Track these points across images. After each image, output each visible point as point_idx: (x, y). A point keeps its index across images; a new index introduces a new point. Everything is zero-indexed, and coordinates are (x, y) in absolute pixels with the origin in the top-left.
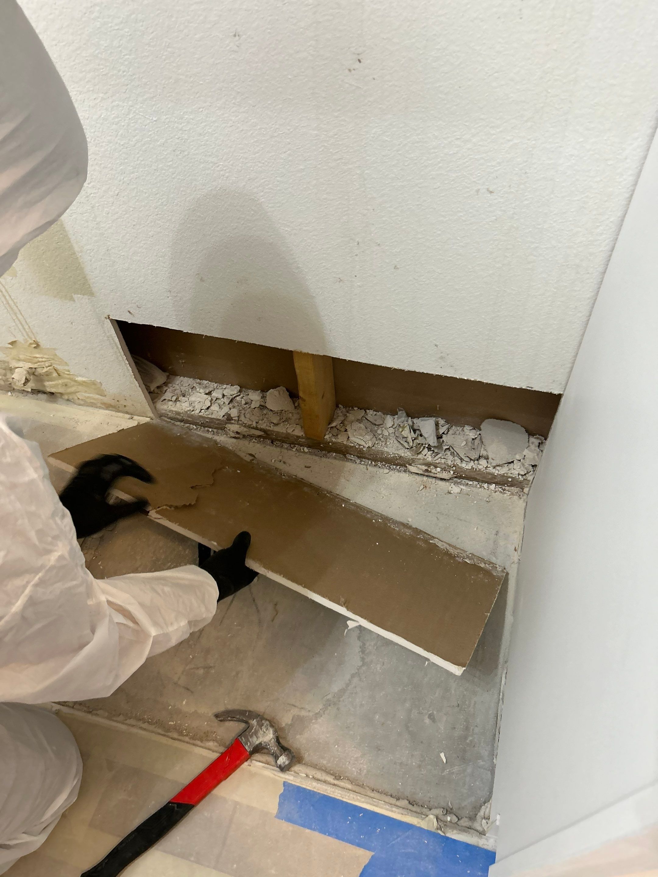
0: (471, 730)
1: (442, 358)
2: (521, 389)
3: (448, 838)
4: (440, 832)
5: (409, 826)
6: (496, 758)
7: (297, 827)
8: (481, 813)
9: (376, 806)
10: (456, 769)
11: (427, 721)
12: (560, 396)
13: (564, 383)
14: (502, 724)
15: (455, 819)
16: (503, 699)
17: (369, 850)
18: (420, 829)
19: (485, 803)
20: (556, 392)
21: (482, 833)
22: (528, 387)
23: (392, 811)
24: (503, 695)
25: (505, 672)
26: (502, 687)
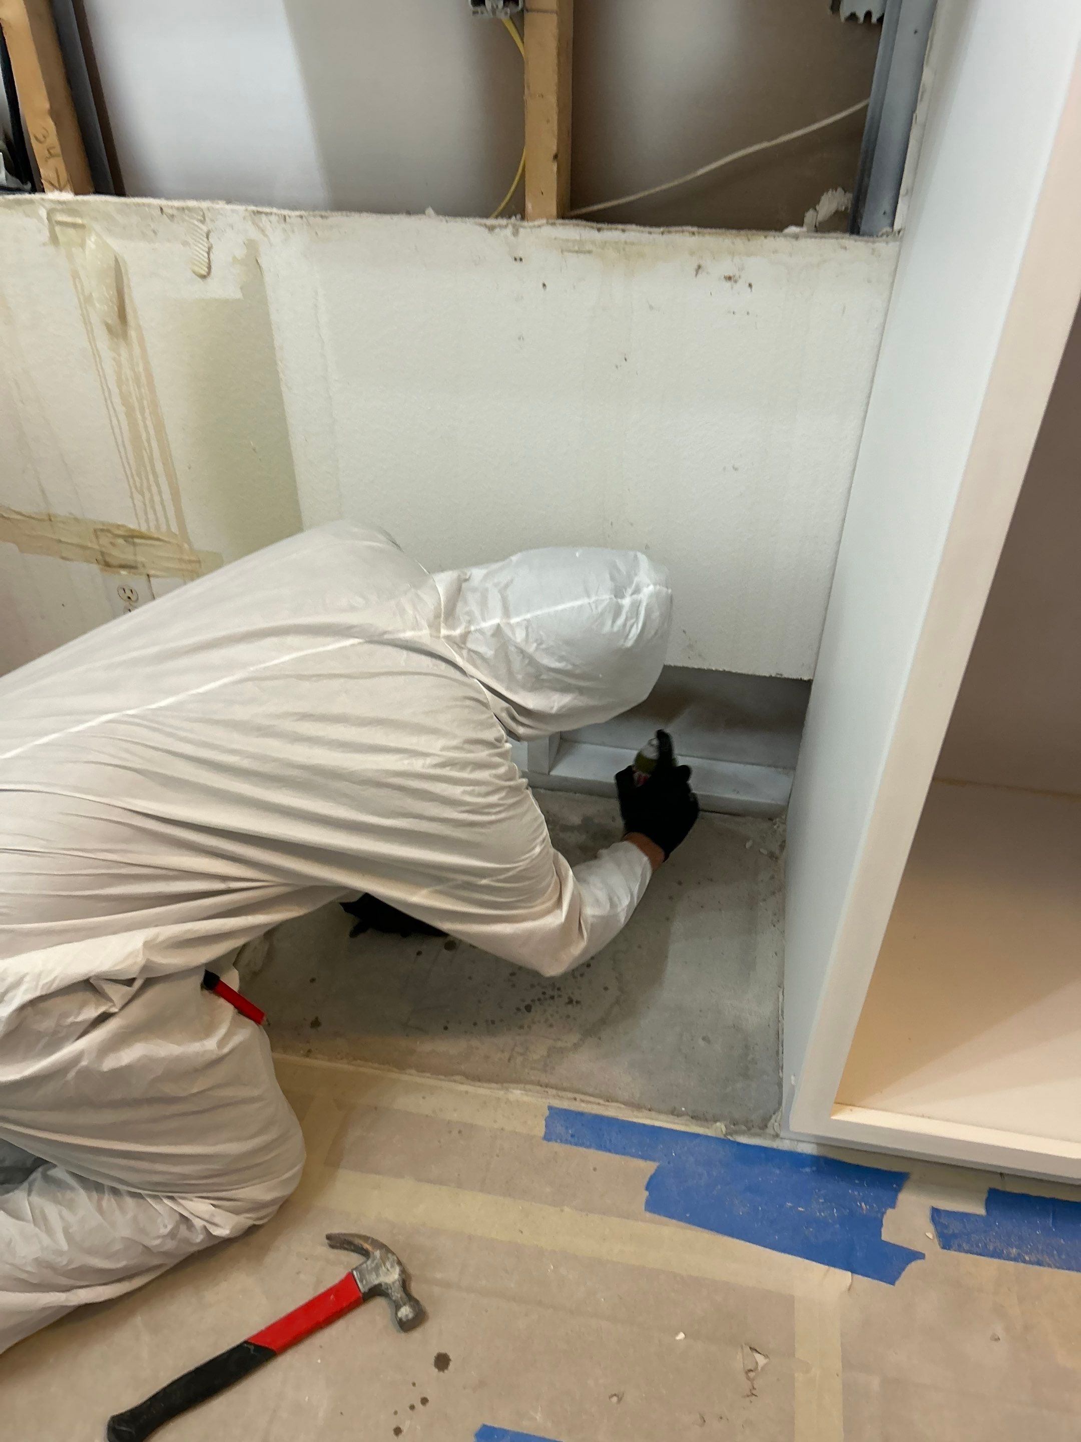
0: (752, 1049)
1: (690, 646)
2: (771, 677)
3: (739, 1144)
4: (729, 1137)
5: (696, 1136)
6: (782, 1071)
7: (568, 1147)
8: (772, 1121)
9: (657, 1120)
10: (739, 1085)
11: (701, 1042)
12: (810, 682)
13: (812, 666)
14: (786, 1037)
15: (744, 1128)
16: (782, 1015)
17: (654, 1160)
18: (707, 1137)
19: (774, 1114)
20: (806, 678)
21: (777, 1136)
22: (778, 674)
23: (675, 1123)
24: (782, 1011)
25: (781, 990)
26: (780, 1004)
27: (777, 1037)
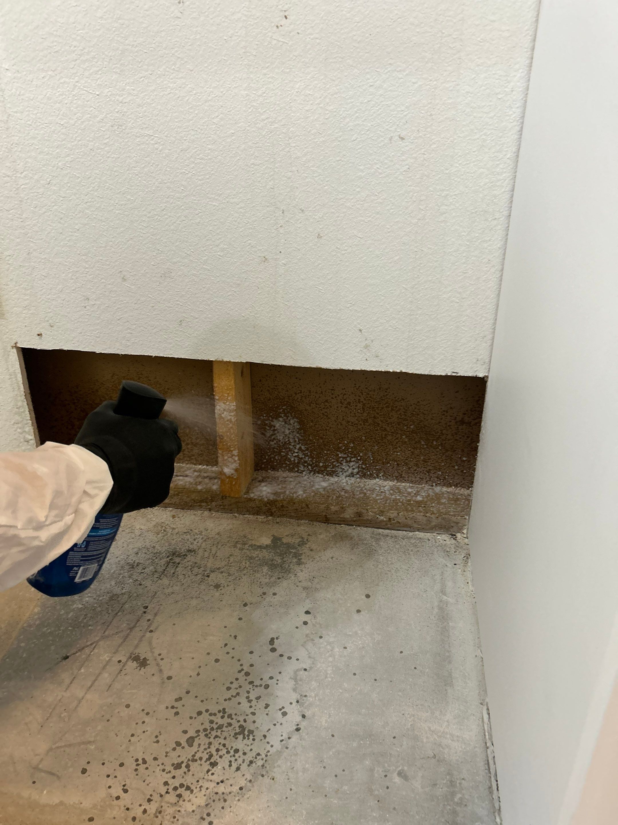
1: (366, 347)
2: (446, 376)
12: (485, 380)
13: (487, 361)
20: (481, 375)
22: (454, 373)
24: (491, 735)
25: (485, 708)
26: (486, 726)
27: (487, 768)
